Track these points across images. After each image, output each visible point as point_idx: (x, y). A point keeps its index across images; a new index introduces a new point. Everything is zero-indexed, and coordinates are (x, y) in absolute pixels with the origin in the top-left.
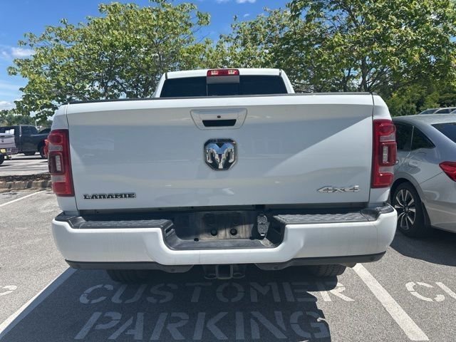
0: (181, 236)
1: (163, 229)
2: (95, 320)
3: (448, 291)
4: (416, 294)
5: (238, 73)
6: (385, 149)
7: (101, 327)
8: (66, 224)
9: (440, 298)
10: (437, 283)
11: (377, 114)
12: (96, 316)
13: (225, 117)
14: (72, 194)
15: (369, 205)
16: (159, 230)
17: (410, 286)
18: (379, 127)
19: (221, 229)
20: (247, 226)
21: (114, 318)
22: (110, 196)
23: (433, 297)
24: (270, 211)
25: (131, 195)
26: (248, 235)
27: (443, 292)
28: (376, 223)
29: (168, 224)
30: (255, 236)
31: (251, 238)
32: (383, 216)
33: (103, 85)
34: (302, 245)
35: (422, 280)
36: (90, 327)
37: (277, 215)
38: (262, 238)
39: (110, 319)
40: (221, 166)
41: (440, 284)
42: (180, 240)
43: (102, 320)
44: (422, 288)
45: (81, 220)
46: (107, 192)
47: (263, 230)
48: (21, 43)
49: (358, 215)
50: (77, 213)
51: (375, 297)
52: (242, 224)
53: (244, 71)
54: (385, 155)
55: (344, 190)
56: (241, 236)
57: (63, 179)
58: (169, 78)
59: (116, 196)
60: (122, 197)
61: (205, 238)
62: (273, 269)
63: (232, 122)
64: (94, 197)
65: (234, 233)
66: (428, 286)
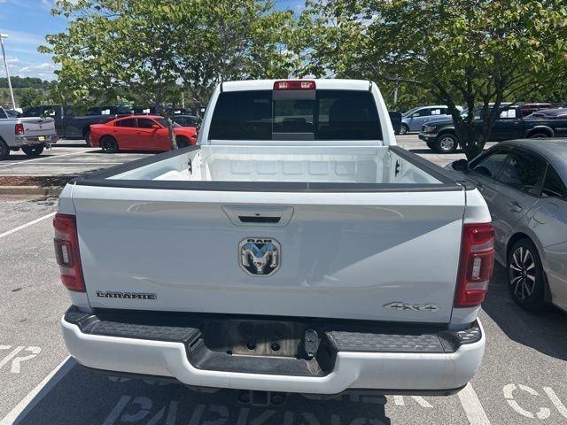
0: (211, 346)
1: (186, 344)
2: (123, 407)
3: (557, 402)
4: (514, 404)
5: (313, 86)
6: (478, 262)
7: (128, 418)
8: (75, 328)
9: (544, 413)
10: (545, 388)
11: (470, 216)
14: (84, 290)
15: (450, 327)
16: (181, 346)
17: (508, 390)
18: (472, 234)
19: (260, 342)
20: (293, 341)
22: (127, 296)
23: (535, 411)
24: (324, 325)
25: (151, 297)
26: (293, 354)
27: (550, 404)
28: (453, 356)
29: (197, 333)
31: (297, 356)
32: (464, 347)
34: (357, 376)
35: (526, 383)
36: (114, 418)
37: (330, 331)
38: (310, 359)
39: (138, 407)
41: (548, 390)
42: (209, 353)
44: (525, 394)
45: (95, 321)
46: (123, 291)
47: (311, 349)
48: (53, 12)
49: (434, 340)
50: (90, 310)
51: (460, 404)
52: (286, 339)
53: (322, 84)
54: (476, 269)
55: (417, 308)
56: (285, 353)
57: (72, 272)
58: (224, 90)
59: (134, 297)
60: (140, 298)
61: (240, 353)
62: (319, 398)
63: (276, 220)
64: (108, 295)
65: (276, 348)
66: (532, 391)
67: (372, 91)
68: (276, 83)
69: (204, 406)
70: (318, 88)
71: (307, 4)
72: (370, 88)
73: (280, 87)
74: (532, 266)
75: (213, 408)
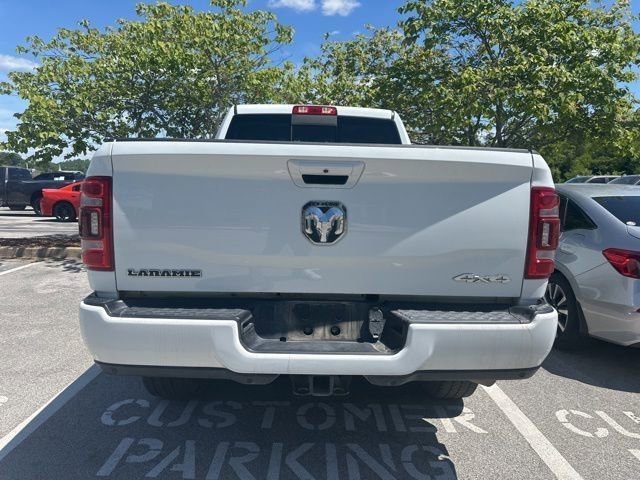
0: (262, 333)
1: (239, 322)
2: (126, 449)
3: (613, 423)
4: (569, 426)
5: (335, 112)
6: (546, 227)
7: (133, 459)
8: (100, 310)
9: (602, 432)
10: (597, 412)
11: (537, 179)
12: (126, 443)
13: (334, 171)
14: (111, 267)
15: (521, 302)
16: (234, 324)
17: (561, 415)
18: (538, 197)
19: (318, 326)
20: (355, 324)
21: (152, 447)
22: (166, 273)
23: (593, 431)
24: (387, 304)
25: (195, 274)
26: (355, 337)
27: (605, 425)
28: (531, 326)
29: (245, 316)
30: (365, 337)
31: (359, 340)
32: (539, 317)
33: (134, 116)
34: (430, 352)
35: (577, 408)
36: (118, 459)
37: (396, 309)
38: (374, 341)
39: (146, 449)
40: (324, 239)
41: (601, 413)
42: (260, 340)
43: (135, 450)
44: (578, 418)
45: (122, 305)
46: (161, 268)
47: (376, 329)
48: (20, 50)
49: (505, 315)
50: (116, 295)
52: (348, 321)
53: (344, 111)
54: (545, 235)
55: (488, 280)
56: (346, 336)
57: (99, 246)
58: (239, 112)
59: (175, 273)
60: (182, 275)
61: (295, 338)
62: (389, 384)
63: (342, 180)
64: (143, 273)
65: (336, 332)
66: (586, 415)
67: (395, 120)
68: (294, 107)
69: (228, 443)
70: (339, 114)
71: (305, 61)
72: (393, 117)
73: (300, 111)
74: (564, 299)
75: (238, 444)
